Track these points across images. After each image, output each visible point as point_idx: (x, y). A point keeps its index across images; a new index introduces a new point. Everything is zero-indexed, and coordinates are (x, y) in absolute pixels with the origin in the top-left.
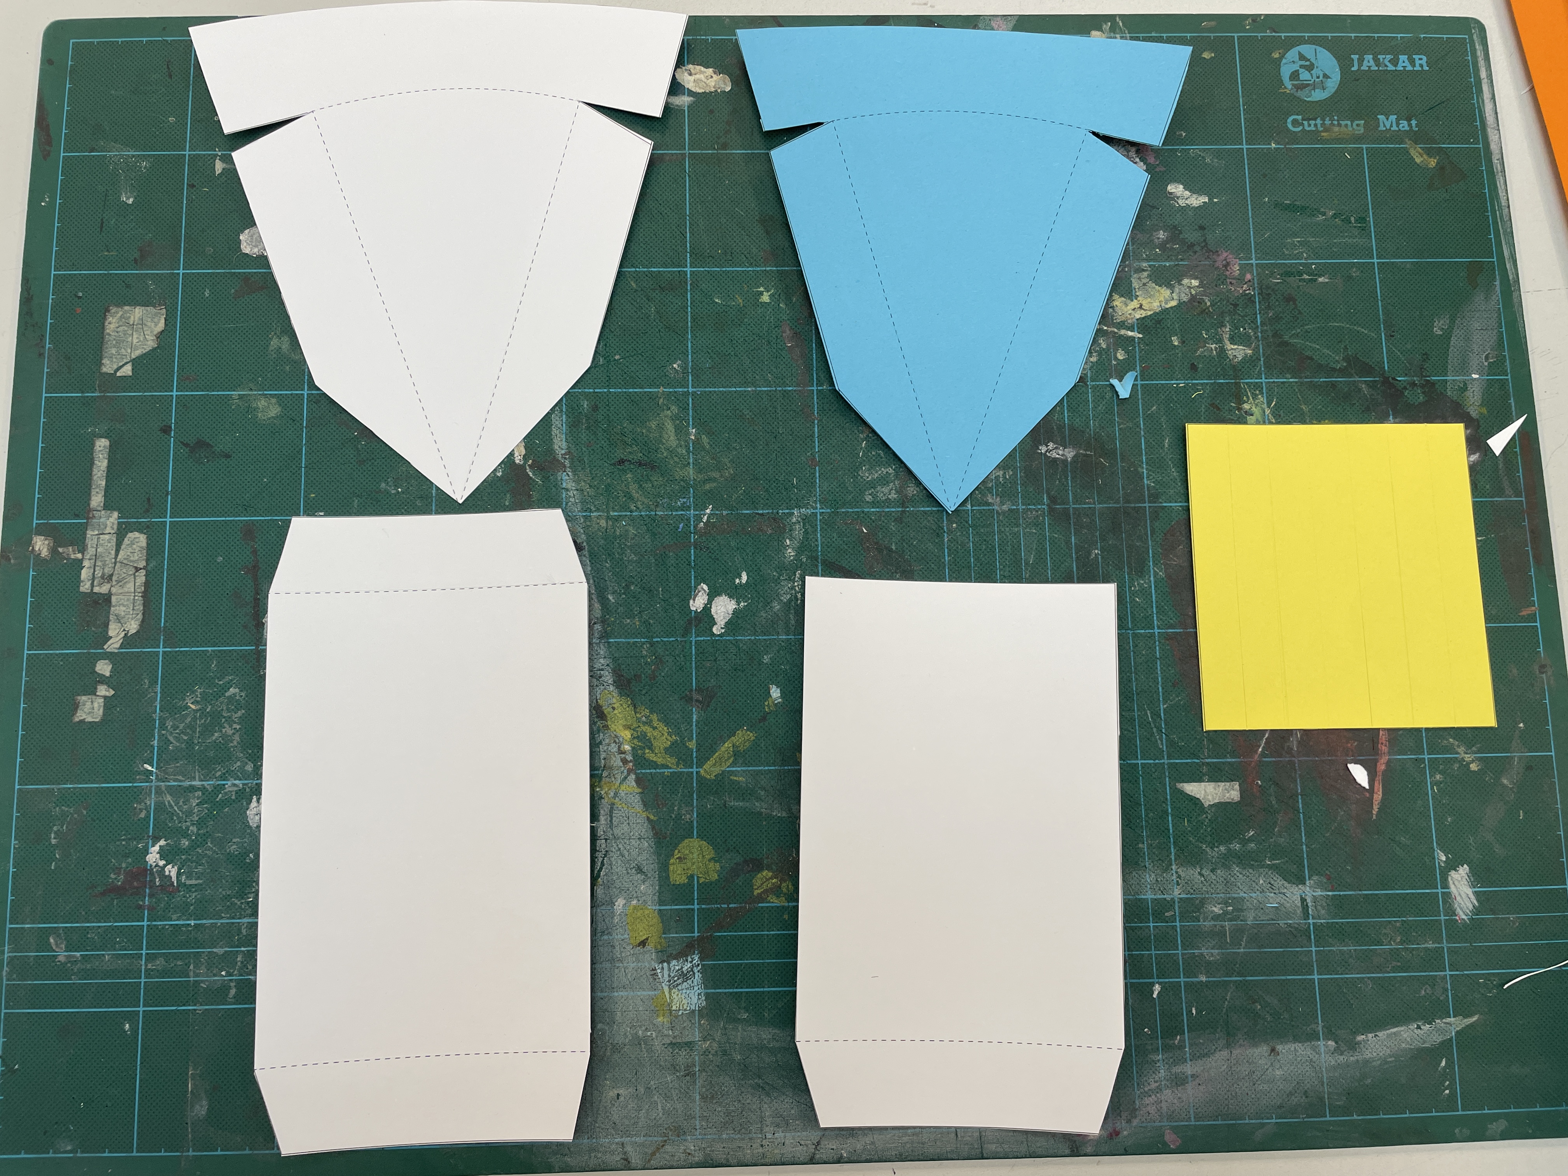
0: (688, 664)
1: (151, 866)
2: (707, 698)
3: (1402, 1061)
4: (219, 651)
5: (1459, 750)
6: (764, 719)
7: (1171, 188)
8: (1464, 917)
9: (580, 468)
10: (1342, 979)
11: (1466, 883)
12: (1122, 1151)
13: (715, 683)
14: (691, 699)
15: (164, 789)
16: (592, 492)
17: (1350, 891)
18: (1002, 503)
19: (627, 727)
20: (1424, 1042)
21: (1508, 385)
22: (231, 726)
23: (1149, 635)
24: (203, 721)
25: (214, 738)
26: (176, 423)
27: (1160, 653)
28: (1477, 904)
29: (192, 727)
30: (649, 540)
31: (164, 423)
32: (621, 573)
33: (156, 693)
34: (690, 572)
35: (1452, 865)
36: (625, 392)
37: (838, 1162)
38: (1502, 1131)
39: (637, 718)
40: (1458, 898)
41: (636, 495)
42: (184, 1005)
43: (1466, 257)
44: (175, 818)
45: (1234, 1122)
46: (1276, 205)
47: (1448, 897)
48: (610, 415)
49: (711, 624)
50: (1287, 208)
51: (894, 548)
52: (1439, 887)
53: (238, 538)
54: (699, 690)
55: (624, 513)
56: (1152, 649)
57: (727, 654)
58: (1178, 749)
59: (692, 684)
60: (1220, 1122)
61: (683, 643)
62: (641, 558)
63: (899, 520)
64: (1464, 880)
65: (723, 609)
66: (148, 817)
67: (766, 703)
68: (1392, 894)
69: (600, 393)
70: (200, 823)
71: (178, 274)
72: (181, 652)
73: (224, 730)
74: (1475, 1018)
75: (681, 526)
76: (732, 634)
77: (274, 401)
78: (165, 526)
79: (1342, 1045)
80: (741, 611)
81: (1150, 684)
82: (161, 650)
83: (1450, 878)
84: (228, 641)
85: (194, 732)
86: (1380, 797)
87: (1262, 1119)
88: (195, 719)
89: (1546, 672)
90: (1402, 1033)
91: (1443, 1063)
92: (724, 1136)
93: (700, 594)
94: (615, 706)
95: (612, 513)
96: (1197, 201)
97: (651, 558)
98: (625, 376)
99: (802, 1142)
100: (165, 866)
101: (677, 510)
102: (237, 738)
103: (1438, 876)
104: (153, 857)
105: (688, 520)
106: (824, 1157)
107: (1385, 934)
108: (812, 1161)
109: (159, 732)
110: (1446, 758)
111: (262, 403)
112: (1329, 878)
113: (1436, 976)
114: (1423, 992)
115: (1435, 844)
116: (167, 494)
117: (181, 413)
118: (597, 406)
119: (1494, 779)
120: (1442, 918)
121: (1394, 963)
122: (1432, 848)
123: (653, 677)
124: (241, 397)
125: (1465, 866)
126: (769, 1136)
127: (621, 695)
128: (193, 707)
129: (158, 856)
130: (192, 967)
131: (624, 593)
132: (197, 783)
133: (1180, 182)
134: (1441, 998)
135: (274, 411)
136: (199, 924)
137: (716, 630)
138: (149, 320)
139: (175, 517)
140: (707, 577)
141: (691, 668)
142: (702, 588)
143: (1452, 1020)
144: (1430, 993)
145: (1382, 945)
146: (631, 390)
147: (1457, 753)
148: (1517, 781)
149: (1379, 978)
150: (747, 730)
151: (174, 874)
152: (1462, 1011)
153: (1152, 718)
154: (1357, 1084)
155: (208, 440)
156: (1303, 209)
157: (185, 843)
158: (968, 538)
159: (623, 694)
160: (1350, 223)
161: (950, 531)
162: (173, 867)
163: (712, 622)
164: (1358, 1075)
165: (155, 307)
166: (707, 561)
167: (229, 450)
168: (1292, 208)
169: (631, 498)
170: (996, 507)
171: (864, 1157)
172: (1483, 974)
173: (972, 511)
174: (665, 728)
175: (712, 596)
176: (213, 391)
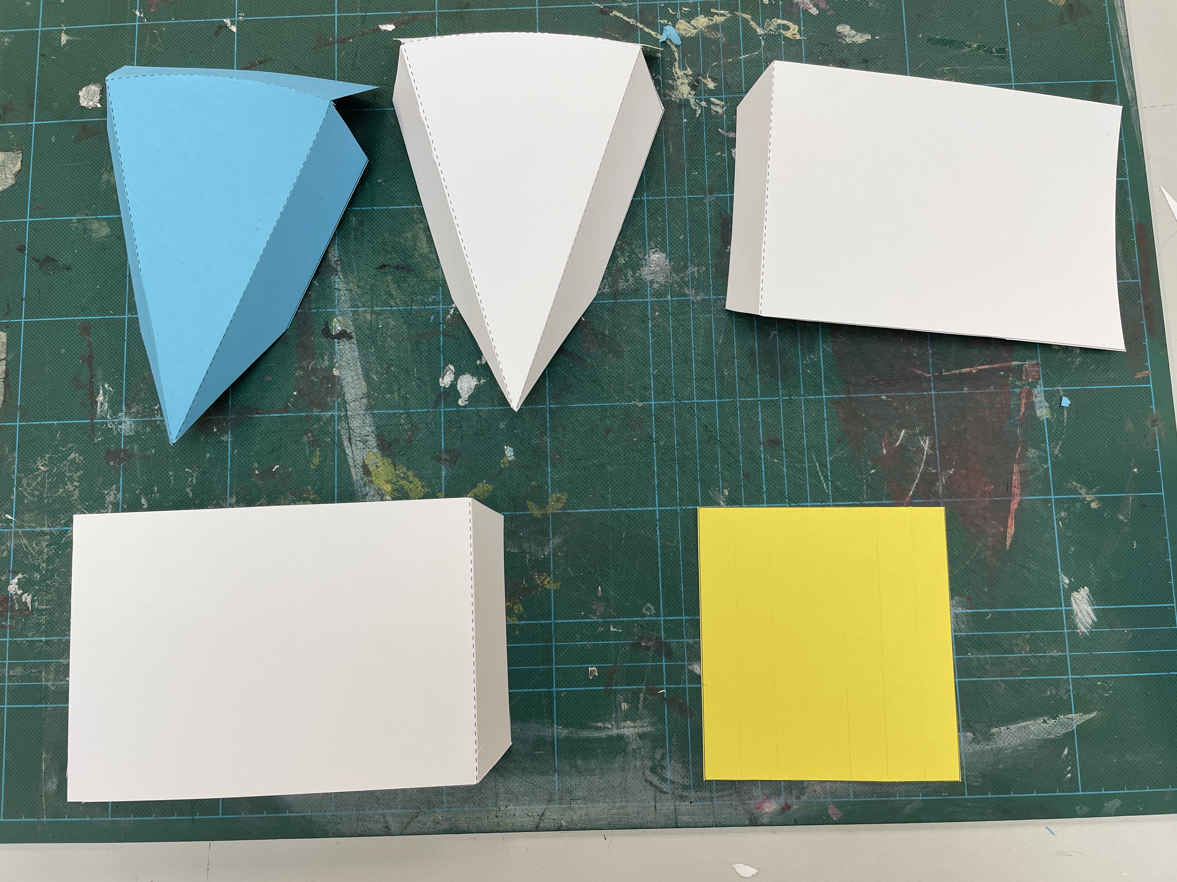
0: (438, 429)
1: (11, 594)
2: (453, 457)
3: (1031, 750)
4: (63, 424)
5: (1082, 492)
6: (500, 473)
7: (839, 28)
8: (1084, 630)
9: (349, 272)
10: (979, 681)
11: (1086, 602)
12: (793, 822)
13: (460, 446)
14: (441, 458)
15: (21, 534)
16: (359, 291)
17: (986, 608)
18: (697, 294)
19: (389, 482)
20: (1050, 734)
21: (1127, 186)
22: (72, 484)
23: (818, 400)
24: (50, 480)
25: (59, 493)
26: (29, 244)
27: (827, 415)
28: (1096, 620)
29: (42, 485)
30: (406, 330)
31: (20, 244)
32: (383, 357)
33: (14, 458)
34: (440, 355)
35: (1075, 587)
36: (386, 210)
37: (558, 829)
38: (1116, 809)
39: (397, 474)
40: (1080, 614)
41: (395, 293)
42: (38, 703)
43: (1091, 79)
44: (29, 557)
45: (887, 799)
46: (929, 40)
47: (1070, 613)
48: (374, 228)
49: (457, 398)
50: (938, 42)
51: (607, 333)
52: (1063, 605)
53: (77, 334)
54: (447, 451)
55: (385, 308)
56: (821, 411)
57: (470, 422)
58: (842, 493)
59: (441, 446)
60: (875, 799)
61: (434, 413)
62: (400, 344)
63: (611, 310)
64: (1085, 600)
65: (466, 385)
66: (9, 556)
67: (502, 461)
68: (1022, 612)
69: (365, 210)
70: (49, 561)
71: (32, 125)
72: (34, 425)
73: (66, 487)
74: (1094, 714)
75: (432, 318)
76: (474, 405)
77: (105, 223)
78: (21, 326)
79: (979, 735)
80: (481, 386)
81: (819, 440)
82: (18, 424)
83: (1072, 599)
84: (69, 416)
85: (44, 488)
86: (1013, 531)
87: (911, 796)
88: (43, 479)
89: (1158, 425)
90: (1031, 726)
91: (1066, 752)
92: (466, 809)
93: (448, 373)
94: (378, 465)
95: (375, 308)
96: (861, 38)
97: (408, 344)
98: (386, 196)
99: (530, 814)
100: (22, 594)
101: (428, 305)
102: (77, 493)
103: (1062, 596)
104: (13, 587)
105: (438, 313)
106: (547, 825)
107: (1016, 644)
108: (537, 829)
109: (17, 489)
110: (1070, 499)
111: (95, 226)
112: (968, 599)
113: (1060, 679)
114: (1049, 693)
115: (1060, 569)
116: (22, 301)
117: (32, 235)
118: (363, 221)
119: (1111, 516)
120: (1066, 631)
121: (1024, 669)
122: (1058, 573)
123: (410, 441)
124: (79, 221)
125: (1086, 588)
126: (502, 808)
127: (383, 456)
128: (43, 468)
129: (17, 586)
130: (43, 674)
131: (385, 374)
132: (46, 529)
133: (847, 23)
134: (1065, 698)
135: (105, 231)
136: (49, 640)
137: (460, 402)
138: (9, 162)
139: (28, 318)
140: (454, 359)
141: (440, 433)
142: (450, 368)
143: (1073, 715)
144: (1055, 693)
145: (1013, 654)
146: (391, 208)
147: (1081, 494)
148: (1131, 517)
149: (1011, 680)
150: (486, 483)
151: (29, 600)
152: (1082, 707)
153: (820, 468)
154: (991, 768)
155: (54, 256)
156: (952, 42)
157: (37, 576)
158: (668, 323)
159: (385, 455)
160: (992, 53)
161: (653, 319)
162: (28, 595)
163: (458, 396)
164: (992, 760)
165: (13, 151)
166: (454, 346)
167: (70, 264)
168: (943, 42)
169: (391, 296)
170: (691, 298)
171: (579, 826)
172: (1101, 678)
173: (672, 301)
174: (419, 482)
175: (458, 374)
176: (58, 217)
